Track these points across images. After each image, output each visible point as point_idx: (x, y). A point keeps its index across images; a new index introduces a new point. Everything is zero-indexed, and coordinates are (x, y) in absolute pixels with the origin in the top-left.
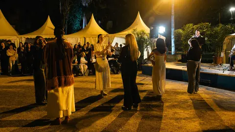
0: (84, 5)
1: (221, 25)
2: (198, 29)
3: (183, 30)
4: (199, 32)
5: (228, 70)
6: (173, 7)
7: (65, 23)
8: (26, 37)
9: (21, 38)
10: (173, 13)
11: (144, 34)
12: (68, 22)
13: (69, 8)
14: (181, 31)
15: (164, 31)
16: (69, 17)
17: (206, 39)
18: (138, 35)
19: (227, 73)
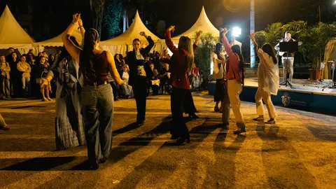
1: (321, 25)
2: (288, 30)
3: (267, 32)
4: (290, 35)
5: (330, 88)
7: (98, 24)
8: (45, 45)
9: (38, 46)
10: (252, 8)
11: (211, 38)
12: (103, 23)
13: (103, 4)
14: (263, 33)
15: (240, 33)
16: (104, 16)
17: (300, 43)
18: (203, 41)
19: (328, 91)
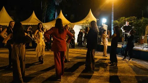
0: (56, 4)
1: (143, 18)
3: (119, 21)
5: (146, 48)
6: (113, 6)
7: (44, 16)
10: (113, 10)
12: (46, 15)
13: (46, 7)
14: (117, 21)
15: (106, 21)
16: (47, 12)
19: (145, 49)
